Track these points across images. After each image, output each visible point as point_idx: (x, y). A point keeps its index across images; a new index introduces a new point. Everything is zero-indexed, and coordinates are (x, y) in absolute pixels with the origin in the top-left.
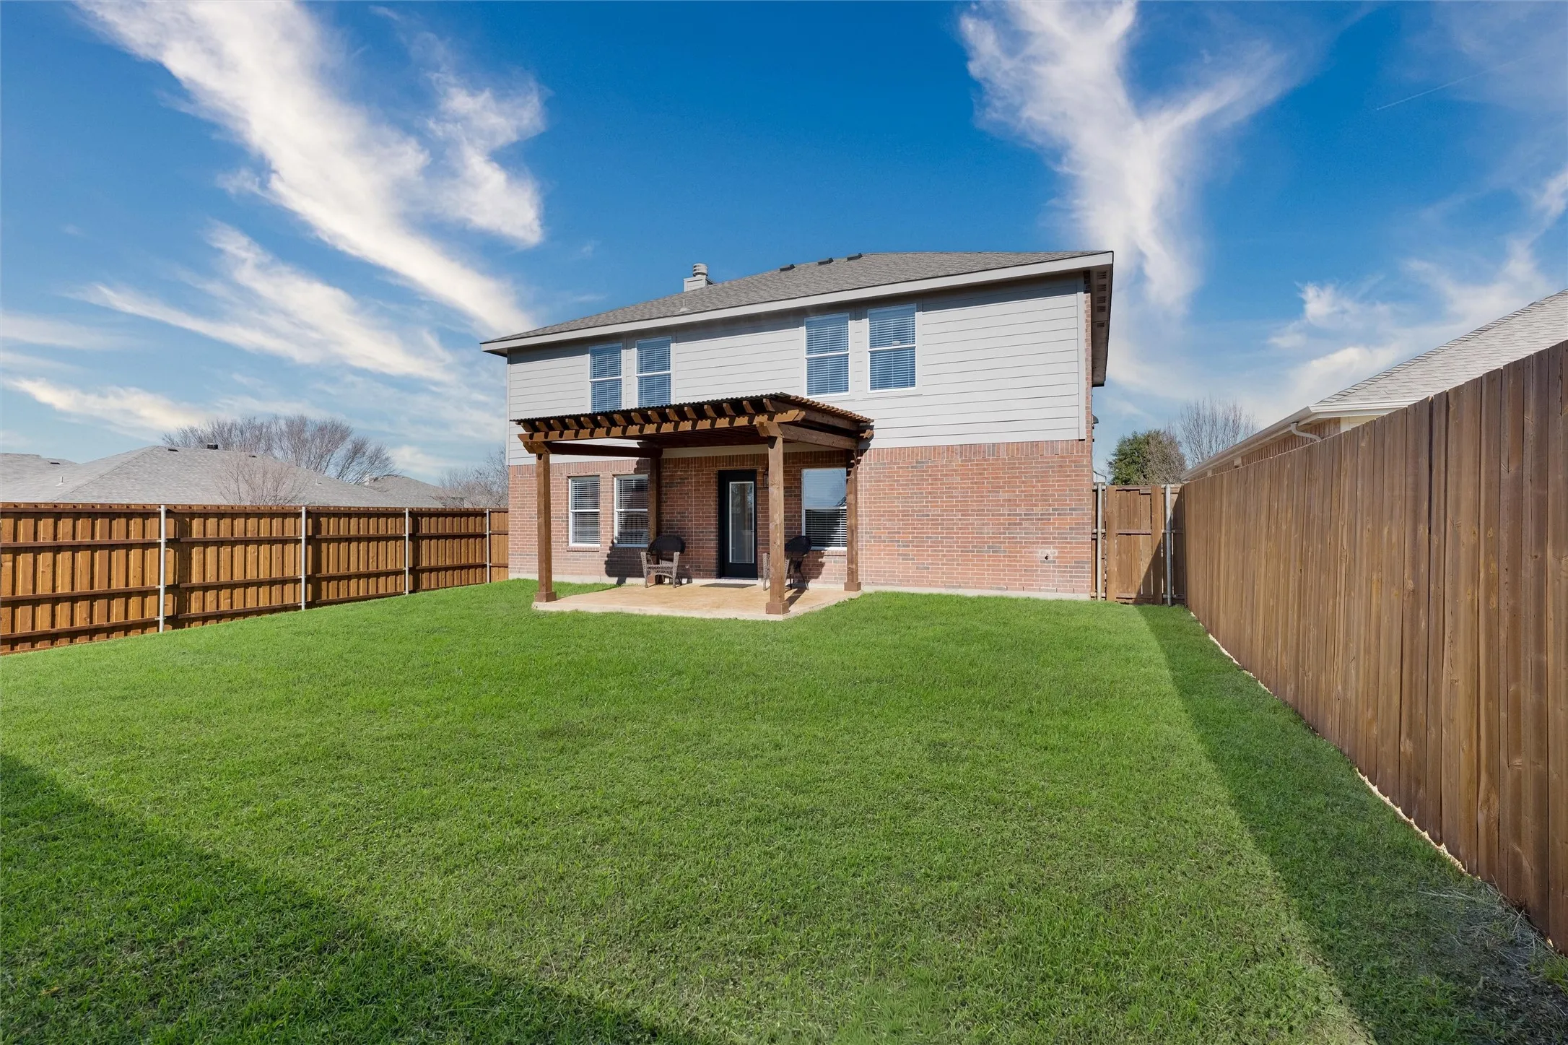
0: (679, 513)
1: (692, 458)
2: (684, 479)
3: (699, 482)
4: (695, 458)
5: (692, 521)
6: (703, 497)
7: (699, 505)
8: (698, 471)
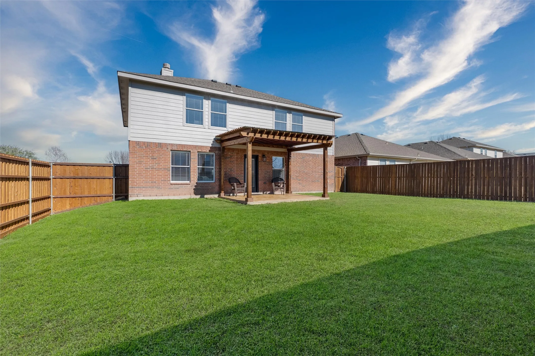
0: (229, 169)
1: (235, 149)
2: (231, 156)
3: (238, 158)
4: (236, 149)
5: (234, 172)
6: (239, 163)
7: (237, 166)
8: (237, 154)
